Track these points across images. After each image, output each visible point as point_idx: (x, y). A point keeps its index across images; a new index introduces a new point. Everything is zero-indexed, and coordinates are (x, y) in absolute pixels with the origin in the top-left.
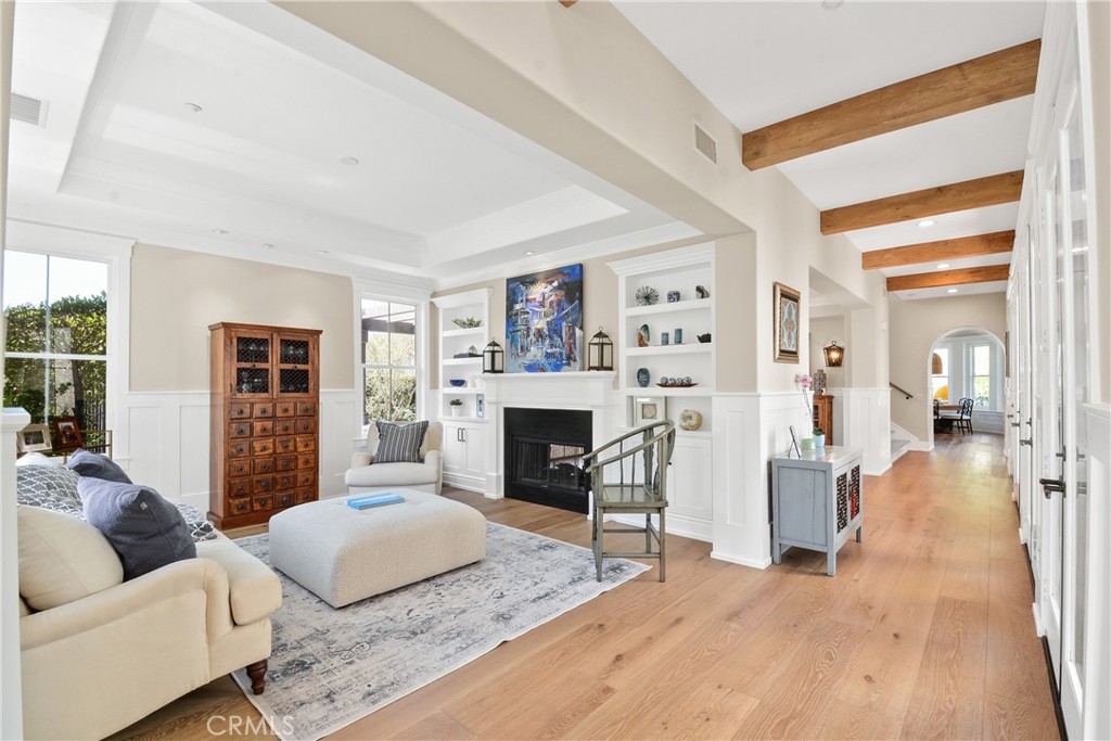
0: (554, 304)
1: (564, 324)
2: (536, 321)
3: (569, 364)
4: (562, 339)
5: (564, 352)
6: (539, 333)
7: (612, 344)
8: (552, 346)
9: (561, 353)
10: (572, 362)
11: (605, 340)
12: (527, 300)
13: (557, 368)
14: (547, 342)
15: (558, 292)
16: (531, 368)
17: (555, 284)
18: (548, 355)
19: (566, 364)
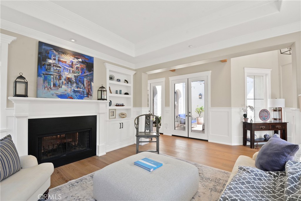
0: (80, 69)
1: (85, 79)
2: (66, 73)
3: (88, 97)
4: (84, 85)
5: (85, 91)
6: (69, 80)
7: (106, 91)
8: (78, 87)
9: (83, 92)
10: (89, 96)
11: (104, 89)
12: (59, 61)
13: (81, 98)
14: (75, 85)
15: (82, 65)
16: (62, 96)
17: (80, 60)
18: (75, 91)
19: (86, 97)
